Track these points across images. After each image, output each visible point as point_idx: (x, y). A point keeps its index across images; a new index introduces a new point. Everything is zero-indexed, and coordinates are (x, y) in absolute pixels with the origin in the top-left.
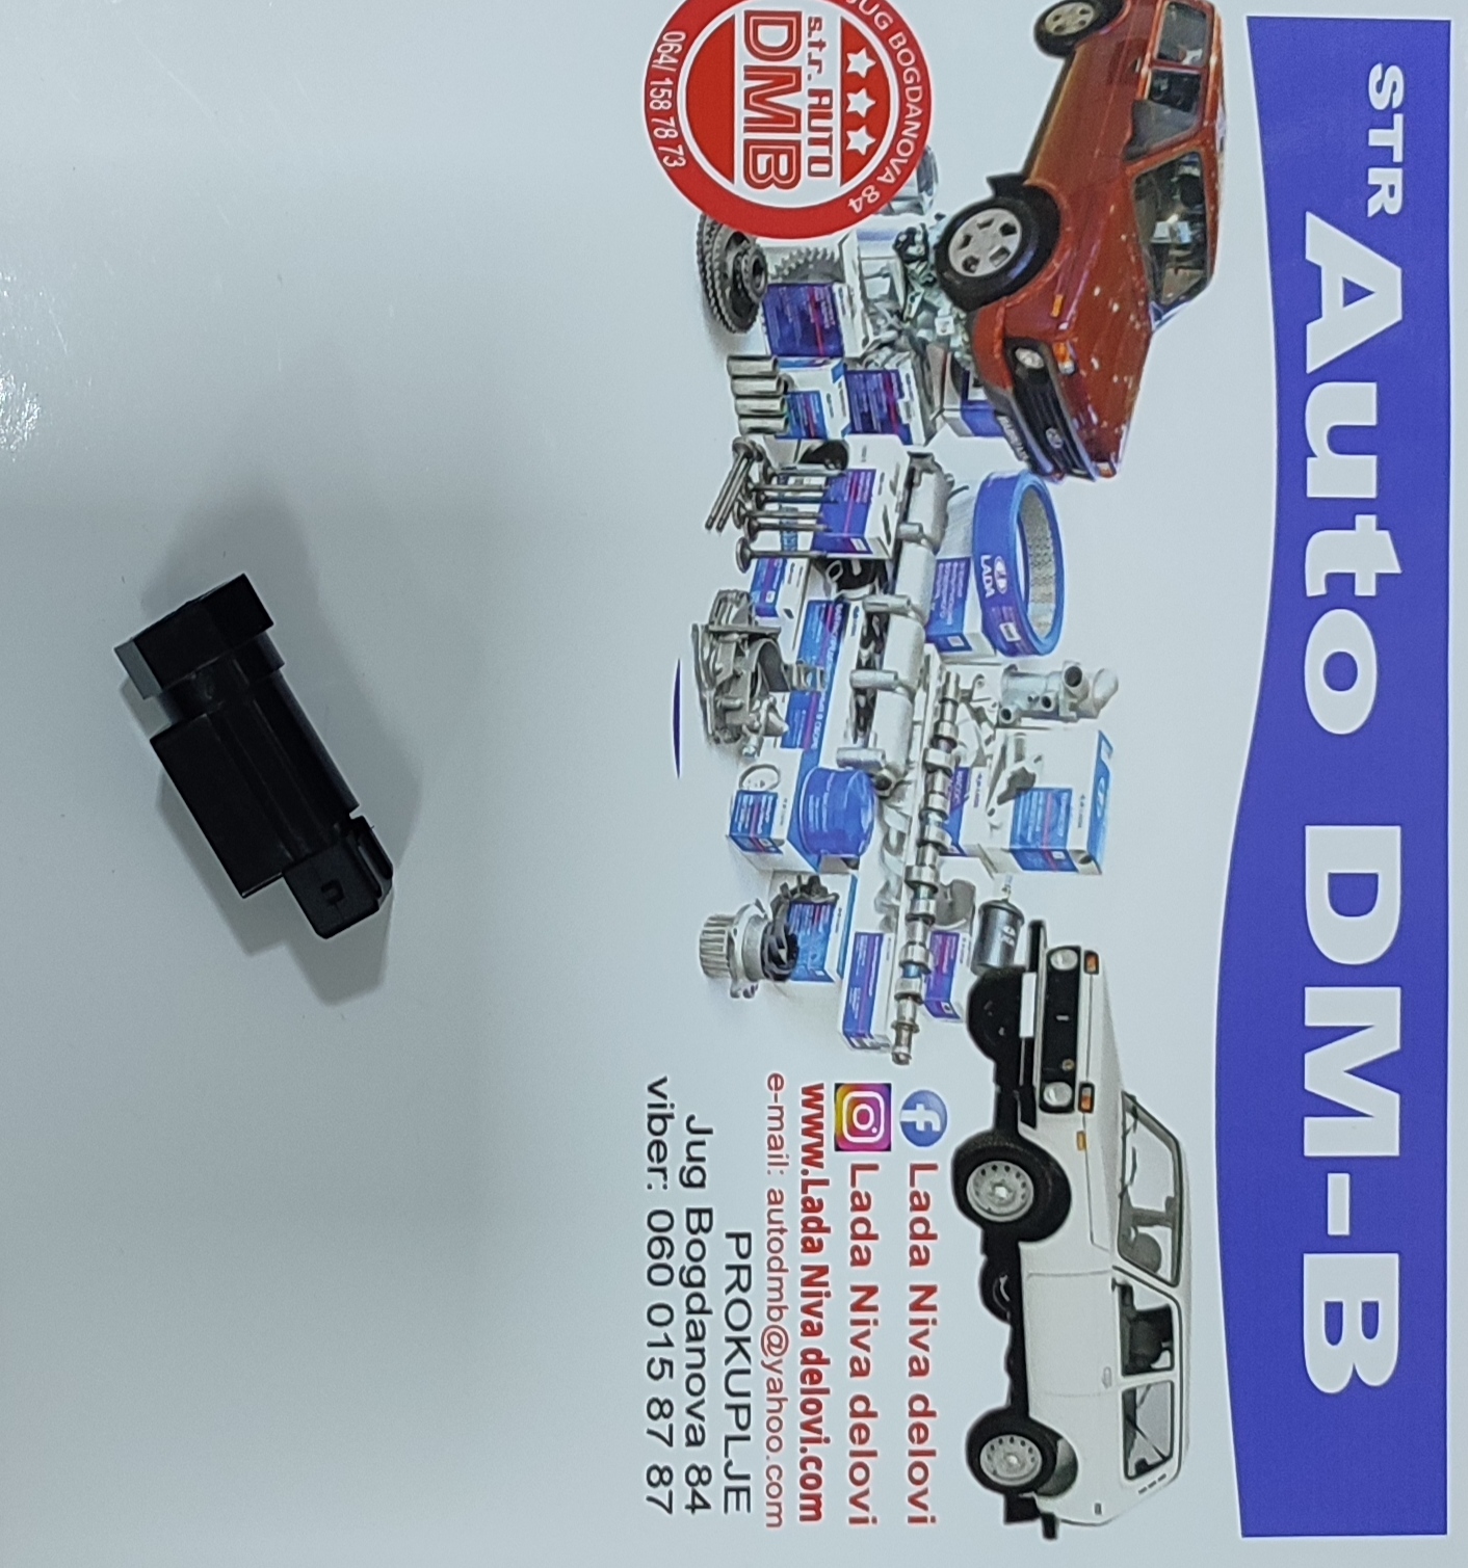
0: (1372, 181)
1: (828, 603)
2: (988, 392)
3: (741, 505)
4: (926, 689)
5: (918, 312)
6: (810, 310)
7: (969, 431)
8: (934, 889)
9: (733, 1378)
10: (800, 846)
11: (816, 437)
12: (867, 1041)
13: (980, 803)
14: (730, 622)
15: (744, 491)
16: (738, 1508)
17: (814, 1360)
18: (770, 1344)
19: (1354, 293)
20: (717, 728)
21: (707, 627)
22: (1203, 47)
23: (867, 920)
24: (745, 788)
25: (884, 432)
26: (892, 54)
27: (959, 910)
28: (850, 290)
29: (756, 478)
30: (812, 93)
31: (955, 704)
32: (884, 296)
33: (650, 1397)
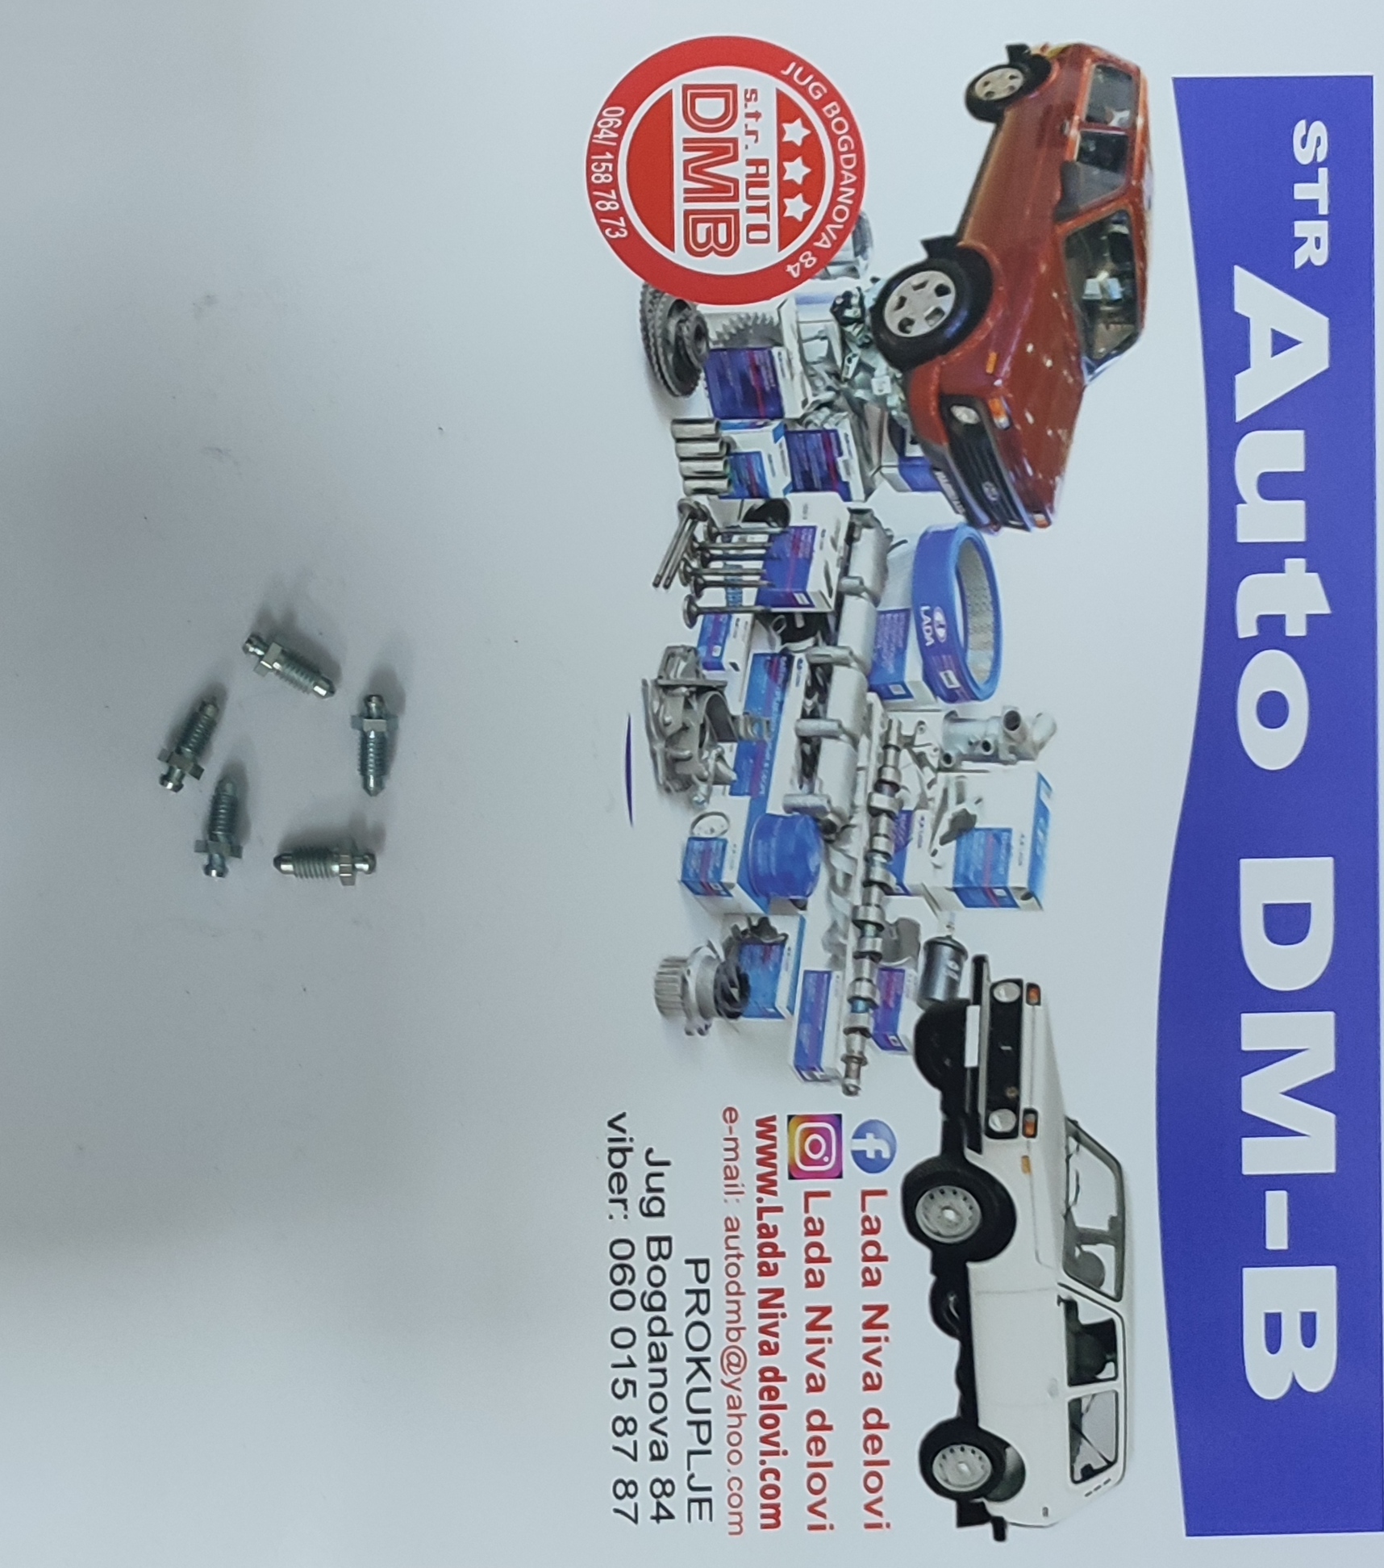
0: (1298, 234)
1: (773, 655)
2: (925, 449)
3: (687, 564)
4: (869, 735)
5: (855, 373)
6: (751, 374)
7: (907, 486)
8: (879, 927)
9: (694, 1395)
10: (750, 890)
11: (759, 497)
12: (818, 1074)
13: (923, 844)
14: (678, 676)
15: (689, 550)
16: (701, 1517)
17: (771, 1379)
18: (730, 1363)
19: (1282, 343)
20: (668, 779)
21: (656, 681)
22: (1129, 108)
23: (816, 958)
24: (696, 835)
25: (824, 489)
26: (826, 122)
27: (905, 945)
28: (788, 353)
29: (701, 538)
30: (750, 163)
31: (898, 749)
32: (822, 358)
33: (614, 1417)
